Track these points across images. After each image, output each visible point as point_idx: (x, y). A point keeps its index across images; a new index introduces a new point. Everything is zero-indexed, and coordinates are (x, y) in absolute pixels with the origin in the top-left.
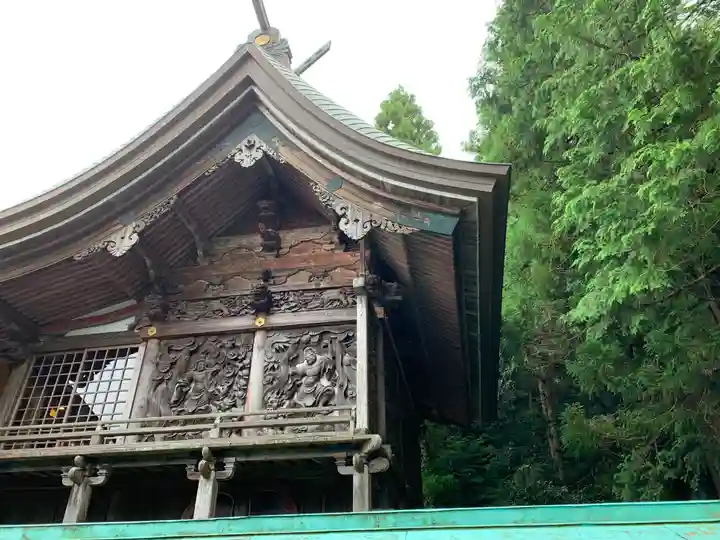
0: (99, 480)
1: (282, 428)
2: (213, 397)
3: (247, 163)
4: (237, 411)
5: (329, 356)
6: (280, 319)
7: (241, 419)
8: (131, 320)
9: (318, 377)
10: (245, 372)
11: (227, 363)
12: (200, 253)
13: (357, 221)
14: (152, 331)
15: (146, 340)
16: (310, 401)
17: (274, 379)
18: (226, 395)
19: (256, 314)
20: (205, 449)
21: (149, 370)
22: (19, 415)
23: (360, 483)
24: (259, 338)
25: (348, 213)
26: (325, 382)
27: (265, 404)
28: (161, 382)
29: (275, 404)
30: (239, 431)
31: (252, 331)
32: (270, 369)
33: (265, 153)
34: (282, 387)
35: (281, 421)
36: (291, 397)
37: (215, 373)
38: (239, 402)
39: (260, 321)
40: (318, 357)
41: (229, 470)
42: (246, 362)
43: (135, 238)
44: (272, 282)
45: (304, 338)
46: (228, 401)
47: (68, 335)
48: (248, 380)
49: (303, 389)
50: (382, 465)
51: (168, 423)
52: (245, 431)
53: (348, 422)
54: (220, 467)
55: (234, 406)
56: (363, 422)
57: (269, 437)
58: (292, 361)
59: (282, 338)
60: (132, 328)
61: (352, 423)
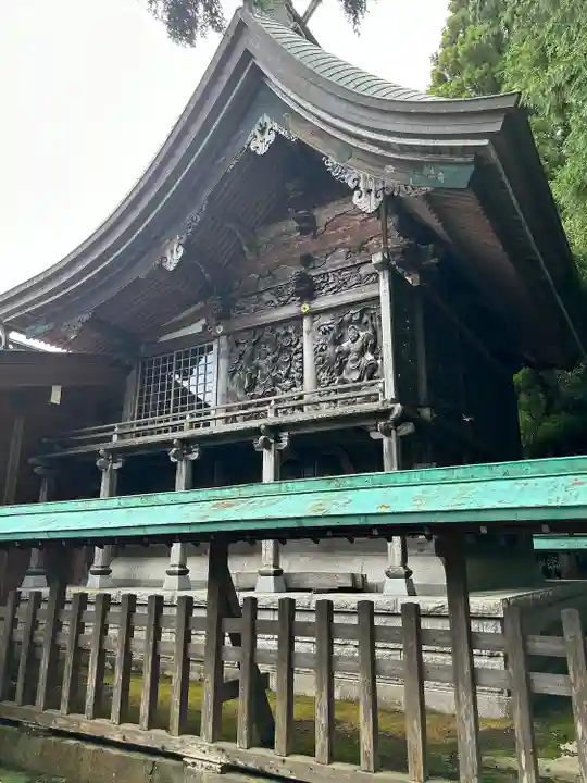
0: (195, 456)
1: (335, 401)
2: (276, 381)
3: (262, 150)
4: (296, 391)
5: (370, 331)
6: (322, 302)
7: (301, 397)
8: (203, 322)
9: (361, 353)
10: (299, 355)
11: (284, 349)
12: (245, 249)
13: (369, 191)
14: (220, 330)
15: (217, 337)
16: (356, 376)
17: (323, 360)
18: (287, 377)
19: (301, 301)
20: (263, 427)
21: (224, 363)
22: (140, 411)
23: (389, 445)
24: (306, 323)
25: (361, 185)
26: (369, 357)
27: (318, 383)
28: (233, 375)
29: (326, 382)
30: (301, 408)
31: (299, 318)
32: (318, 351)
33: (277, 133)
34: (333, 365)
35: (333, 396)
36: (340, 373)
37: (274, 361)
38: (298, 382)
39: (305, 308)
40: (361, 334)
41: (285, 443)
42: (298, 346)
43: (181, 250)
44: (311, 265)
45: (346, 317)
46: (288, 382)
47: (164, 339)
48: (302, 362)
49: (350, 365)
50: (407, 429)
52: (305, 408)
53: (378, 394)
54: (278, 440)
55: (295, 386)
56: (390, 393)
57: (326, 411)
58: (337, 342)
59: (326, 320)
60: (205, 327)
61: (381, 394)
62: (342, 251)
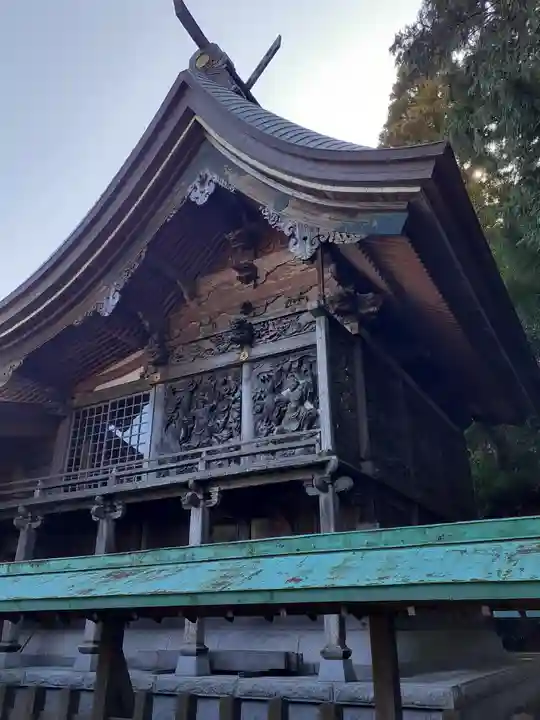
0: (118, 514)
1: (273, 452)
2: (212, 432)
3: (202, 200)
4: (233, 442)
5: (309, 380)
6: (261, 350)
7: (238, 448)
8: (141, 369)
9: (301, 402)
10: (237, 405)
11: (221, 398)
12: (186, 297)
13: (305, 239)
14: (157, 377)
15: (154, 385)
17: (261, 411)
18: (224, 427)
19: (242, 348)
20: (191, 482)
21: (159, 414)
23: (326, 500)
24: (246, 368)
25: (297, 233)
26: (308, 405)
27: (256, 433)
28: (168, 425)
29: (265, 432)
30: (237, 459)
31: (240, 365)
32: (257, 399)
33: (217, 184)
34: (271, 415)
35: (272, 447)
36: (279, 423)
37: (213, 409)
38: (235, 433)
39: (244, 356)
40: (301, 382)
41: (215, 500)
42: (237, 395)
44: (252, 314)
45: (286, 366)
46: (225, 433)
47: (97, 389)
48: (240, 412)
49: (288, 416)
50: (345, 483)
51: (179, 459)
52: (242, 459)
53: (314, 445)
54: (208, 496)
55: (231, 436)
56: (327, 444)
57: (262, 463)
58: (276, 389)
59: (266, 367)
60: (142, 376)
61: (317, 445)
62: (282, 300)
